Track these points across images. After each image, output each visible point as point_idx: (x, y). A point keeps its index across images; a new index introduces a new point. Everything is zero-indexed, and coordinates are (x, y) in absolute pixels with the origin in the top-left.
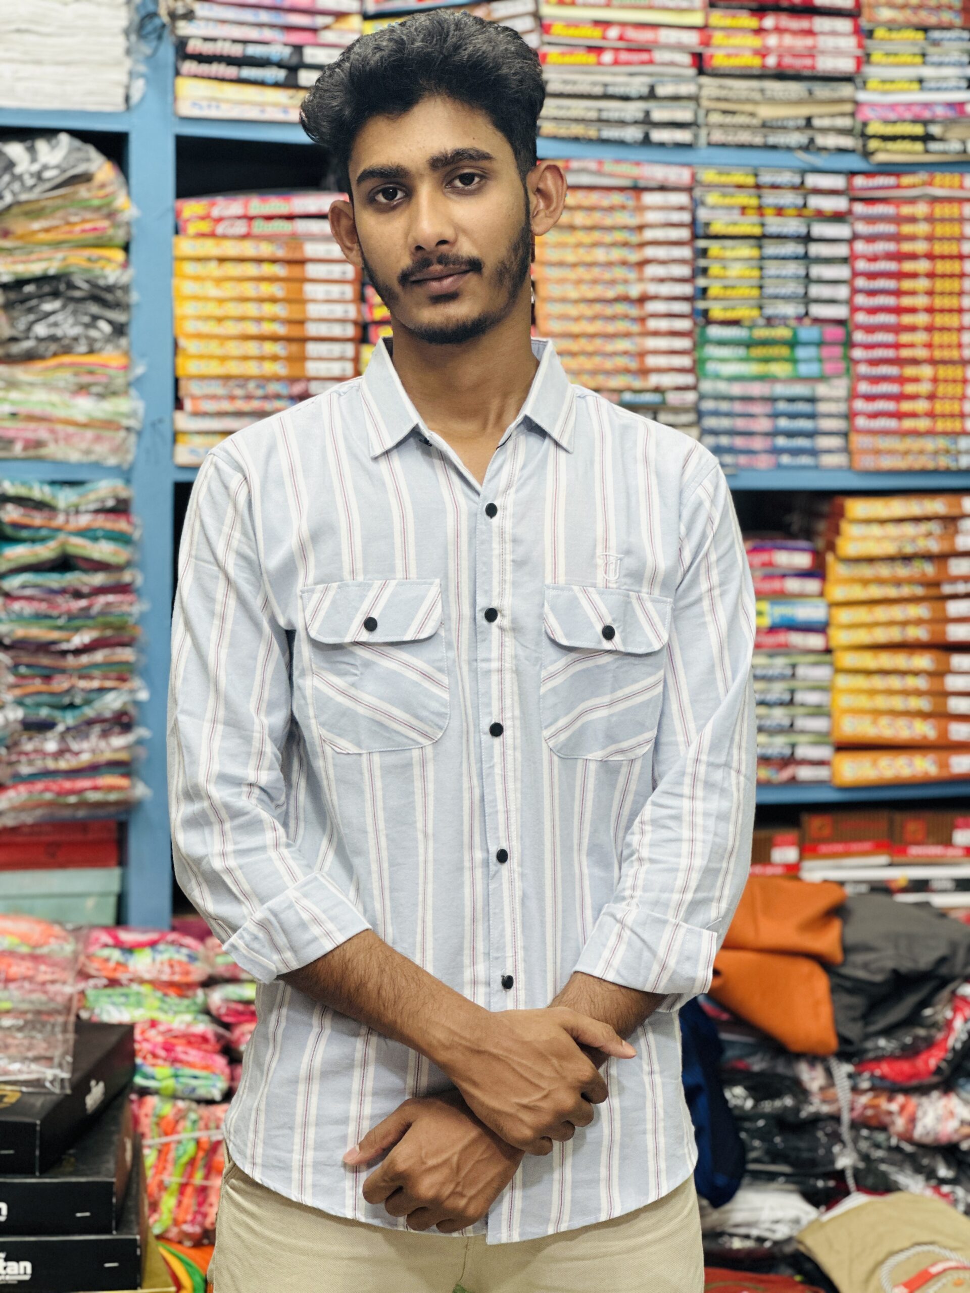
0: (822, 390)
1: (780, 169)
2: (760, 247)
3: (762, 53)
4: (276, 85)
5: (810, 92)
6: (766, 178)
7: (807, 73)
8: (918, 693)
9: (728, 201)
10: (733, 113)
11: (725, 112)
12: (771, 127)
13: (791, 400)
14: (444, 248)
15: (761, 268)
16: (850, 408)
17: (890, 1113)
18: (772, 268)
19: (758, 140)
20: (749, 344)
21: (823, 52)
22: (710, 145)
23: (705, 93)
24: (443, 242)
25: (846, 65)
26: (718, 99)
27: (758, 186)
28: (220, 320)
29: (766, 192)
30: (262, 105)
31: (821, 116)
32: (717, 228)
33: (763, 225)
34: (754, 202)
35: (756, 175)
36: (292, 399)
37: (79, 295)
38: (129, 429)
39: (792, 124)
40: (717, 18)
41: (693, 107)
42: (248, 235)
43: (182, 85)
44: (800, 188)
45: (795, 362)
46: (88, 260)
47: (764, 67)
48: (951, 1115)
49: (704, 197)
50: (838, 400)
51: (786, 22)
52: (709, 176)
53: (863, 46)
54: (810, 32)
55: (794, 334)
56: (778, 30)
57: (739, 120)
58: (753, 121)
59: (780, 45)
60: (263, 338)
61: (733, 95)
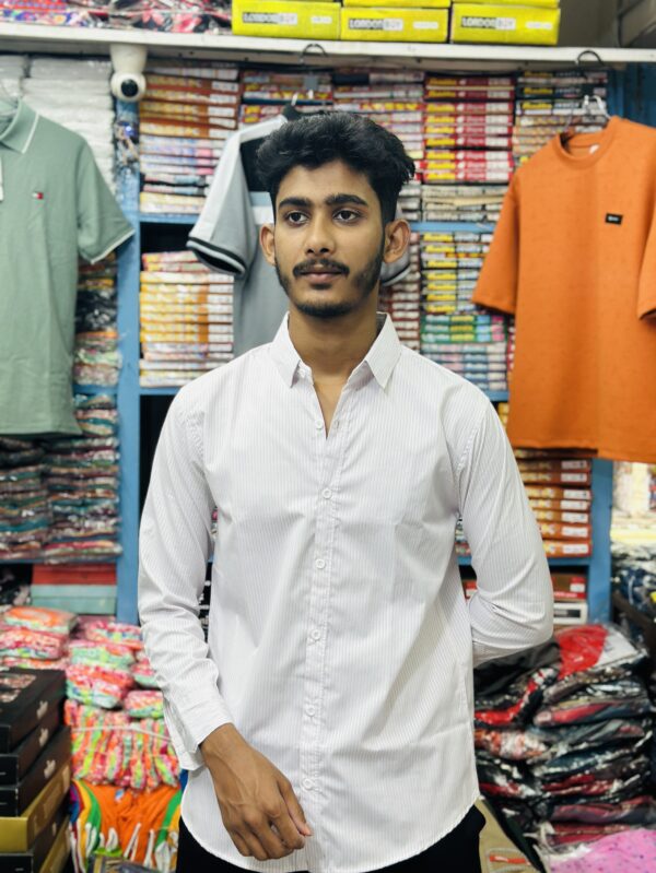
0: (490, 348)
1: (466, 233)
2: (457, 274)
3: (456, 171)
4: (193, 195)
5: (484, 192)
6: (459, 237)
7: (481, 181)
8: (545, 509)
9: (438, 250)
10: (441, 204)
11: (437, 203)
12: (463, 211)
13: (473, 354)
16: (507, 358)
18: (463, 285)
19: (455, 217)
20: (450, 324)
21: (490, 171)
22: (427, 220)
23: (425, 194)
25: (504, 177)
26: (432, 197)
27: (455, 242)
28: (163, 314)
29: (459, 245)
30: (184, 206)
31: (491, 204)
32: (432, 264)
33: (458, 262)
34: (452, 250)
35: (454, 236)
36: (200, 354)
37: (92, 301)
38: (116, 368)
39: (473, 208)
40: (431, 154)
41: (418, 201)
42: (180, 271)
43: (144, 196)
44: (479, 242)
45: (476, 335)
46: (97, 284)
47: (457, 179)
48: (522, 744)
49: (425, 248)
50: (500, 354)
51: (471, 155)
52: (428, 237)
53: (513, 166)
54: (484, 160)
55: (476, 319)
56: (465, 159)
57: (444, 207)
58: (452, 208)
59: (466, 167)
60: (185, 323)
61: (441, 194)
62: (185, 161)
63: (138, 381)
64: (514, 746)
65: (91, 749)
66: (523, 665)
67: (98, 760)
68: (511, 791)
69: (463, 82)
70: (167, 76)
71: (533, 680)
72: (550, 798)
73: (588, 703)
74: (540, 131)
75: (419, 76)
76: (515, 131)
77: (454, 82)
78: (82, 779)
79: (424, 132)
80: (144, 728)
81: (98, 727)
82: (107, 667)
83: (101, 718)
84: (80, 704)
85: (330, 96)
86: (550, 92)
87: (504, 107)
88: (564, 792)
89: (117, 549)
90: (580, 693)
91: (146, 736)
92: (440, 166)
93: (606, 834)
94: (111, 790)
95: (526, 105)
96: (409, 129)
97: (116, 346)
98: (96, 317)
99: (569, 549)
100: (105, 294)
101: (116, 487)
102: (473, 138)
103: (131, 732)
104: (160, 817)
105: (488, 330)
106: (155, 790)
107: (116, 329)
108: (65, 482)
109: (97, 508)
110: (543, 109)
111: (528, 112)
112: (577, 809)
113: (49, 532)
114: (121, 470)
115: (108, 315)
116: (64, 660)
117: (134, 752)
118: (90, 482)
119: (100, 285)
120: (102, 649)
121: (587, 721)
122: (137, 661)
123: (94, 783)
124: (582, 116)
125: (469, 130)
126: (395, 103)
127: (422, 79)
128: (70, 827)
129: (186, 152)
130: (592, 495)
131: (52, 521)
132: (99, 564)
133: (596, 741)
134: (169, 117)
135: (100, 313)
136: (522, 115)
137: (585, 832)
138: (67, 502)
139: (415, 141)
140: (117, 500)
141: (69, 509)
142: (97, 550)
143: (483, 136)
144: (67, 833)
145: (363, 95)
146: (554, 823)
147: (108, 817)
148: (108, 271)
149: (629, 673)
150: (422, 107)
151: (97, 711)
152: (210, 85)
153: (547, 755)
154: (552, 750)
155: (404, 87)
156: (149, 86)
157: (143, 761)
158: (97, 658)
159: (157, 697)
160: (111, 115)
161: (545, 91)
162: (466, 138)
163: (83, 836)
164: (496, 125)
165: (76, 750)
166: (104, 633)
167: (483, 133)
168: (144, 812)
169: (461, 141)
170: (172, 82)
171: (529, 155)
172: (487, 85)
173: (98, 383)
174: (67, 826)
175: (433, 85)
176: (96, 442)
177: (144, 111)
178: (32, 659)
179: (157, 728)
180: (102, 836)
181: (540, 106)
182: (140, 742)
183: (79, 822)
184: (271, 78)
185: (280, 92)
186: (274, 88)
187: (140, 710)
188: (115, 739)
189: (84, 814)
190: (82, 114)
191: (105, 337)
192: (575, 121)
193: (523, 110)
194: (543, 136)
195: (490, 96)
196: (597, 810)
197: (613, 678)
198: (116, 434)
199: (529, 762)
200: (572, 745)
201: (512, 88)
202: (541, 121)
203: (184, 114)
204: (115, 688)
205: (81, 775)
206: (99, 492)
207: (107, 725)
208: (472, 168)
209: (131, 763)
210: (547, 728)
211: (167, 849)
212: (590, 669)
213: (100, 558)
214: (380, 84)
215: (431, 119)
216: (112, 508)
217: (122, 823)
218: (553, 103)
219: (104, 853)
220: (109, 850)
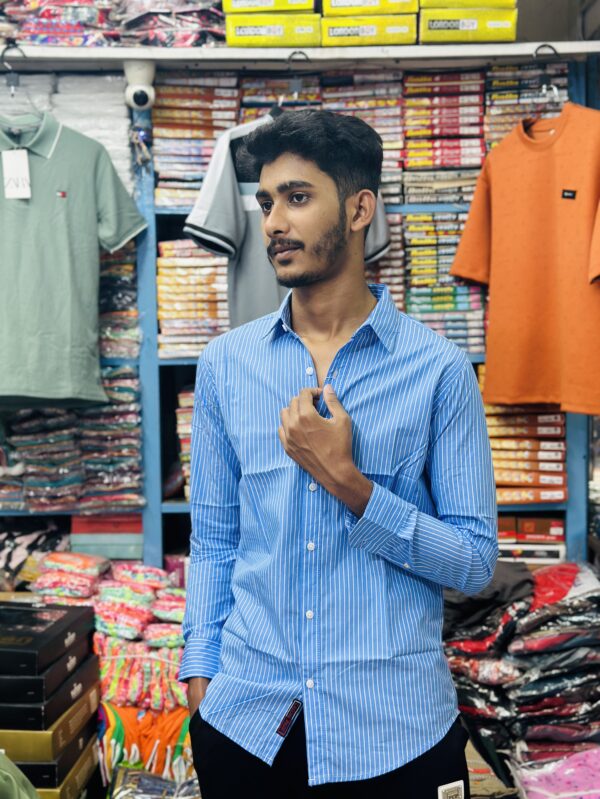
0: (469, 316)
1: (446, 213)
2: (437, 250)
3: (433, 158)
5: (459, 175)
6: (438, 217)
7: (456, 166)
8: (524, 460)
9: (419, 229)
10: (421, 188)
11: (417, 188)
12: (441, 193)
13: (454, 321)
15: (438, 260)
16: (485, 324)
17: (466, 668)
18: (443, 260)
19: (434, 199)
20: (432, 295)
21: (464, 156)
22: (409, 203)
23: (406, 179)
25: (477, 161)
26: (412, 182)
27: (434, 221)
29: (439, 224)
31: (466, 186)
32: (414, 241)
33: (438, 239)
34: (432, 228)
35: (433, 216)
36: (210, 328)
37: (115, 285)
38: (138, 343)
39: (450, 191)
40: (411, 144)
41: (399, 186)
42: (191, 256)
43: (159, 192)
44: (456, 220)
45: (456, 303)
46: (119, 270)
47: (434, 165)
48: (498, 671)
49: (407, 227)
50: (478, 320)
51: (446, 143)
52: (410, 218)
53: (486, 151)
54: (458, 147)
55: (455, 289)
56: (442, 147)
57: (423, 191)
58: (431, 191)
59: (442, 155)
60: (197, 301)
61: (420, 179)
62: (193, 160)
63: (157, 354)
64: (491, 672)
65: (116, 675)
66: (498, 598)
67: (122, 685)
68: (489, 713)
69: (437, 78)
70: (175, 86)
71: (507, 613)
72: (524, 719)
73: (557, 633)
74: (508, 119)
75: (398, 75)
76: (486, 120)
77: (430, 79)
78: (109, 701)
79: (404, 125)
80: (160, 656)
81: (121, 656)
82: (131, 604)
83: (124, 648)
84: (107, 636)
85: (319, 96)
86: (517, 83)
87: (475, 99)
88: (537, 714)
89: (142, 501)
90: (550, 624)
91: (163, 664)
92: (419, 154)
93: (576, 752)
94: (134, 710)
95: (495, 96)
96: (390, 122)
97: (137, 324)
98: (119, 299)
99: (546, 495)
100: (126, 278)
101: (139, 447)
102: (448, 127)
103: (150, 659)
104: (176, 735)
105: (467, 299)
106: (171, 711)
107: (137, 308)
108: (95, 443)
109: (124, 466)
110: (510, 99)
111: (496, 103)
112: (549, 729)
113: (82, 488)
114: (143, 432)
115: (130, 296)
116: (93, 598)
117: (153, 677)
118: (117, 442)
119: (122, 271)
120: (127, 589)
121: (557, 649)
122: (158, 598)
123: (119, 705)
124: (546, 104)
125: (444, 120)
126: (377, 100)
127: (400, 77)
128: (98, 743)
129: (194, 152)
130: (565, 445)
131: (85, 477)
132: (128, 515)
133: (566, 667)
134: (178, 121)
135: (124, 296)
136: (491, 105)
137: (557, 749)
138: (96, 460)
139: (396, 133)
140: (140, 458)
141: (99, 467)
142: (125, 503)
143: (457, 126)
144: (94, 747)
145: (349, 94)
146: (529, 742)
147: (131, 734)
148: (129, 258)
149: (595, 606)
150: (401, 103)
151: (121, 642)
152: (213, 92)
153: (521, 680)
154: (526, 676)
155: (385, 85)
156: (158, 95)
157: (161, 686)
158: (122, 596)
159: (172, 630)
160: (128, 122)
161: (511, 83)
162: (442, 128)
163: (108, 751)
164: (468, 115)
165: (104, 675)
166: (129, 574)
167: (457, 123)
168: (163, 729)
169: (437, 131)
170: (179, 91)
171: (499, 140)
172: (459, 80)
173: (122, 356)
174: (95, 741)
175: (410, 82)
176: (121, 408)
177: (156, 117)
178: (67, 597)
179: (172, 657)
180: (125, 751)
181: (507, 96)
182: (157, 669)
183: (105, 739)
184: (266, 83)
185: (274, 95)
186: (269, 92)
187: (158, 640)
188: (136, 666)
189: (109, 732)
190: (103, 123)
191: (128, 316)
192: (540, 108)
193: (492, 101)
194: (511, 123)
195: (462, 89)
196: (567, 730)
197: (581, 610)
198: (138, 399)
199: (505, 686)
200: (543, 671)
201: (482, 82)
202: (508, 110)
203: (191, 119)
204: (136, 621)
205: (108, 698)
206: (125, 452)
207: (129, 653)
208: (448, 155)
209: (150, 687)
210: (519, 655)
211: (183, 763)
212: (560, 603)
213: (127, 510)
214: (364, 84)
215: (410, 113)
216: (136, 465)
217: (143, 740)
218: (519, 94)
219: (128, 766)
220: (132, 763)
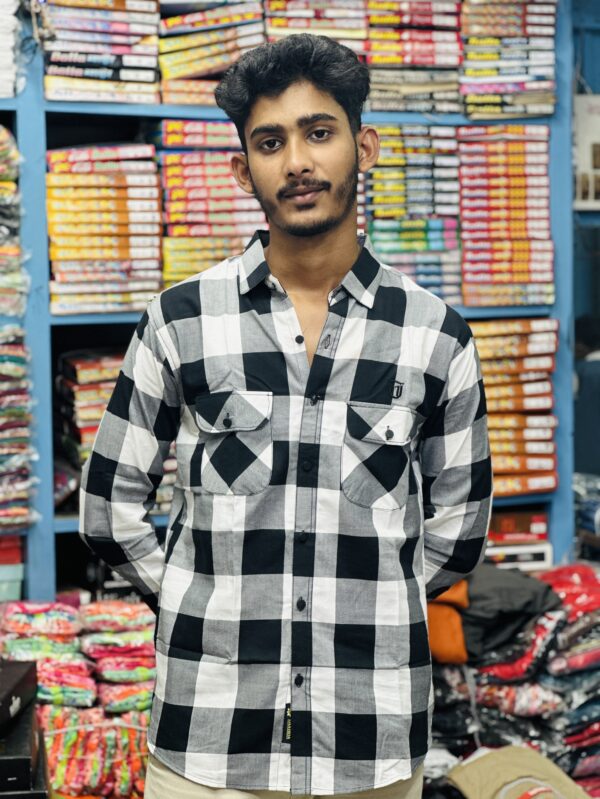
0: (445, 258)
1: (413, 125)
2: (405, 172)
3: (402, 54)
4: (107, 79)
5: (432, 78)
6: (407, 130)
7: (429, 66)
8: (508, 441)
10: (386, 91)
11: (381, 91)
12: (409, 99)
13: (426, 264)
14: (307, 175)
15: (406, 185)
16: (462, 268)
17: (500, 698)
18: (412, 185)
19: (401, 107)
20: (400, 231)
21: (439, 53)
22: (372, 111)
24: (306, 171)
25: (453, 61)
26: (377, 83)
27: (402, 135)
28: (76, 224)
29: (407, 139)
30: (98, 92)
31: (439, 92)
33: (406, 158)
34: (399, 144)
35: (401, 129)
36: (122, 271)
38: (23, 293)
39: (421, 97)
40: (374, 33)
42: (92, 172)
43: (48, 80)
44: (428, 136)
45: (428, 241)
47: (403, 63)
48: (537, 698)
50: (455, 264)
51: (417, 35)
53: (463, 49)
54: (431, 42)
55: (427, 224)
56: (412, 40)
57: (390, 95)
58: (398, 96)
59: (413, 50)
60: (103, 235)
61: (385, 80)
62: (98, 38)
63: (49, 308)
64: (529, 701)
65: (63, 755)
66: (529, 610)
67: (74, 767)
71: (542, 625)
72: (570, 751)
74: (491, 9)
76: (464, 9)
78: (58, 791)
79: (366, 9)
80: (129, 722)
81: (71, 728)
83: (74, 717)
89: (33, 517)
90: (591, 635)
92: (384, 47)
96: (351, 3)
97: (20, 267)
99: (536, 483)
100: (7, 201)
102: (420, 15)
103: (113, 728)
105: (441, 237)
107: (18, 244)
112: (599, 760)
115: (7, 227)
117: (119, 752)
123: (73, 794)
125: (415, 6)
129: (100, 26)
130: (555, 421)
139: (358, 18)
142: (9, 520)
143: (429, 14)
146: (577, 780)
148: (8, 173)
153: (563, 707)
154: (567, 700)
157: (129, 763)
162: (412, 16)
167: (430, 10)
169: (406, 19)
171: (478, 35)
176: (7, 386)
179: (144, 722)
182: (125, 740)
188: (93, 741)
191: (5, 254)
199: (545, 716)
200: (589, 692)
205: (56, 786)
207: (82, 724)
208: (419, 50)
210: (561, 677)
213: (9, 531)
216: (27, 466)
